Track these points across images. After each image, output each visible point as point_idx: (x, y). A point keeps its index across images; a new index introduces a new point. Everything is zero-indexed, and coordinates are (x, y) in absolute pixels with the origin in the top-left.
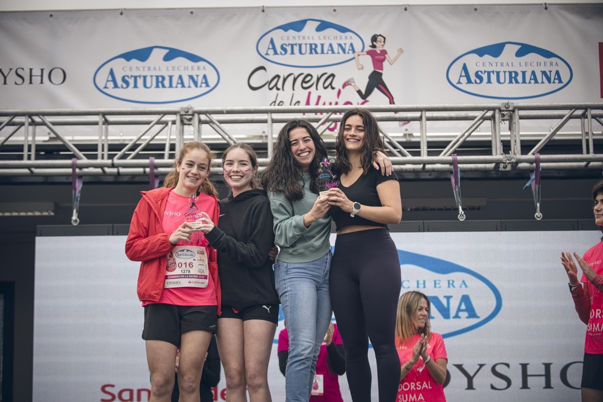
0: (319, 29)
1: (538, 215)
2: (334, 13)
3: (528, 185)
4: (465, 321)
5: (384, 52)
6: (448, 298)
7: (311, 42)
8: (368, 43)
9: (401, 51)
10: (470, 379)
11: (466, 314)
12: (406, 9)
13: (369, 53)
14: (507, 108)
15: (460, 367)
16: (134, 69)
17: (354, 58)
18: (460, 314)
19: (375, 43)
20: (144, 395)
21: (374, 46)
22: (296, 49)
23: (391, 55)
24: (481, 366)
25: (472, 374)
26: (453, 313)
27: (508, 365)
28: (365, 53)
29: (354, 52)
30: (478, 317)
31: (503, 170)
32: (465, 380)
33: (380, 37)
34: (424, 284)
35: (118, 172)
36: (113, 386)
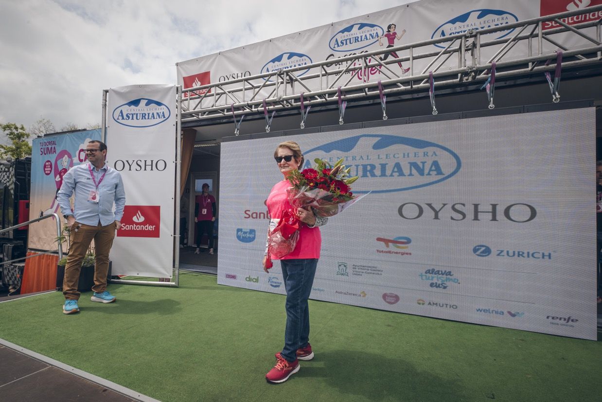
0: (360, 28)
1: (491, 105)
2: (368, 18)
3: (484, 86)
4: (434, 177)
5: (395, 34)
6: (423, 163)
7: (356, 36)
8: (386, 29)
9: (405, 31)
10: (436, 213)
11: (435, 173)
12: (408, 6)
13: (386, 36)
14: (471, 34)
15: (430, 205)
16: (276, 66)
17: (378, 40)
18: (431, 173)
19: (390, 30)
20: (262, 215)
21: (389, 31)
22: (348, 41)
23: (399, 35)
24: (444, 205)
25: (438, 210)
26: (426, 171)
27: (464, 205)
28: (384, 36)
29: (378, 37)
30: (444, 174)
31: (466, 81)
32: (433, 214)
33: (392, 26)
34: (408, 155)
35: (258, 110)
36: (249, 211)
